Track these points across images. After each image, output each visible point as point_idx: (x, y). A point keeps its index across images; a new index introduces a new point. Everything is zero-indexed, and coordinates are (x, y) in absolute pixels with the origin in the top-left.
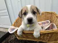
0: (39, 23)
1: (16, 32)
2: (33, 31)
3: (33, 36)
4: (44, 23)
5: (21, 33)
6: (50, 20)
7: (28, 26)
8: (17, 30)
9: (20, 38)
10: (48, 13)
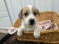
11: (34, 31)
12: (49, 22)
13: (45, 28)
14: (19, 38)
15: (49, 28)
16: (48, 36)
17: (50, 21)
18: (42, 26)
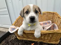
0: (40, 24)
1: (17, 31)
3: (34, 36)
4: (46, 24)
5: (22, 33)
6: (52, 21)
7: (29, 25)
8: (18, 30)
9: (21, 38)
11: (35, 31)
12: (49, 23)
13: (46, 28)
15: (50, 29)
17: (51, 22)
18: (43, 26)
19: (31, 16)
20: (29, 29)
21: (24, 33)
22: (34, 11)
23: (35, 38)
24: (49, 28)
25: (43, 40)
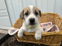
0: (40, 25)
1: (17, 33)
2: (35, 33)
3: (34, 38)
4: (46, 25)
6: (53, 22)
7: (29, 27)
8: (18, 32)
10: (50, 14)
12: (50, 24)
13: (47, 30)
14: (19, 39)
16: (49, 38)
17: (52, 24)
18: (43, 27)
19: (31, 18)
20: (29, 31)
21: (24, 35)
22: (34, 13)
23: (36, 41)
24: (50, 30)
25: (44, 42)
